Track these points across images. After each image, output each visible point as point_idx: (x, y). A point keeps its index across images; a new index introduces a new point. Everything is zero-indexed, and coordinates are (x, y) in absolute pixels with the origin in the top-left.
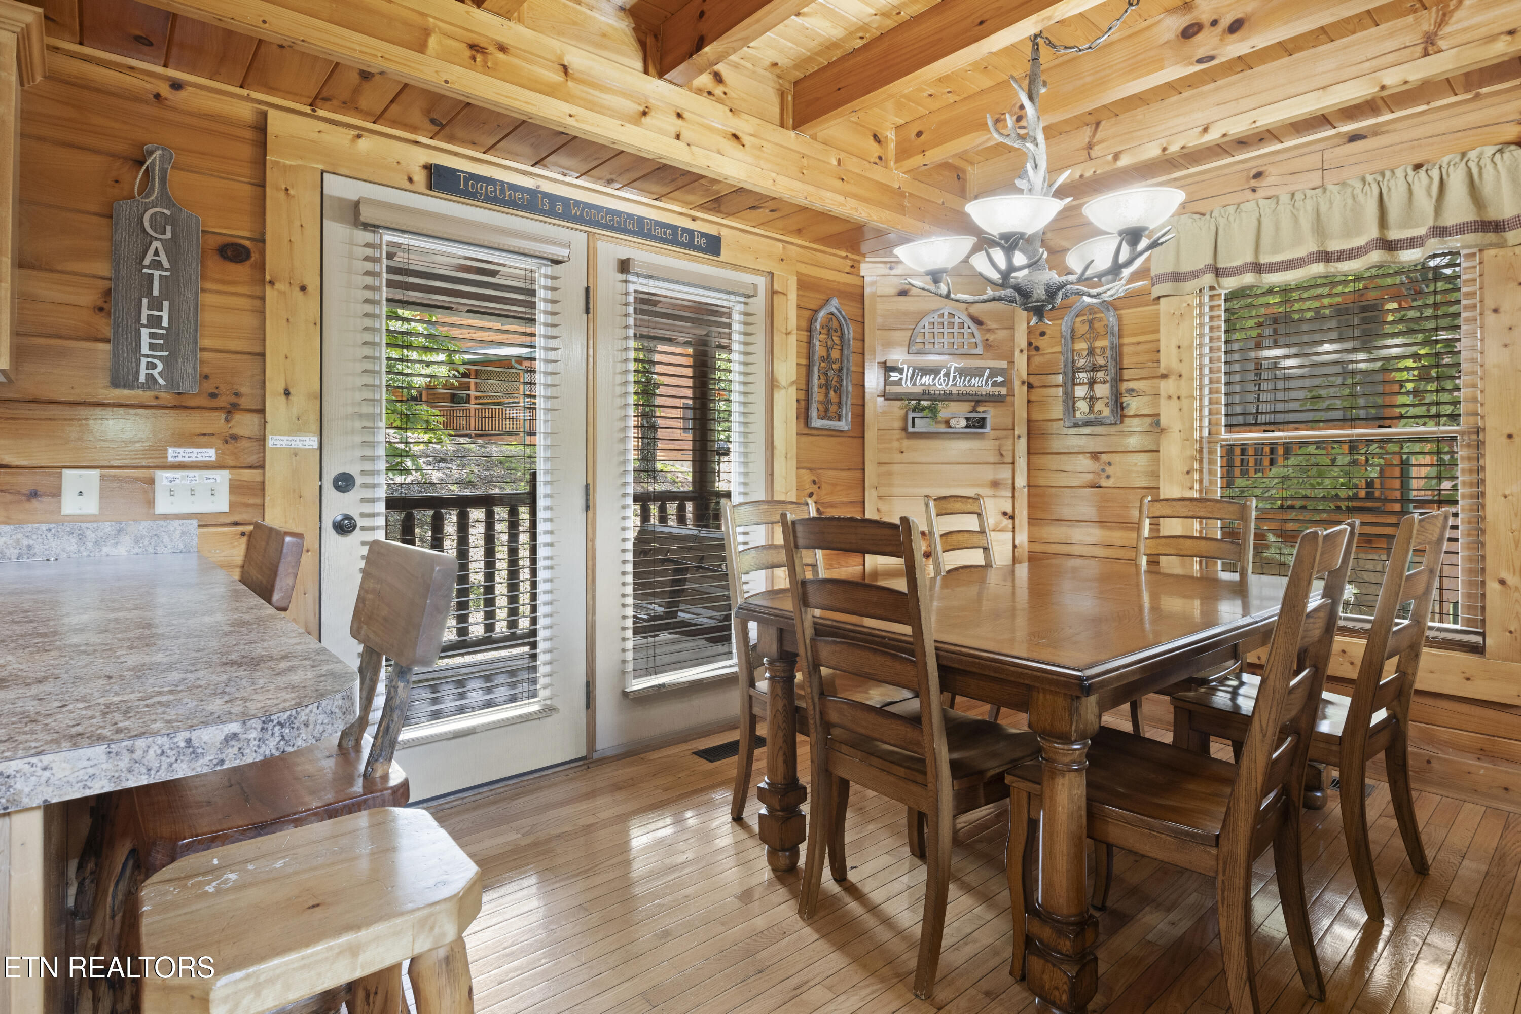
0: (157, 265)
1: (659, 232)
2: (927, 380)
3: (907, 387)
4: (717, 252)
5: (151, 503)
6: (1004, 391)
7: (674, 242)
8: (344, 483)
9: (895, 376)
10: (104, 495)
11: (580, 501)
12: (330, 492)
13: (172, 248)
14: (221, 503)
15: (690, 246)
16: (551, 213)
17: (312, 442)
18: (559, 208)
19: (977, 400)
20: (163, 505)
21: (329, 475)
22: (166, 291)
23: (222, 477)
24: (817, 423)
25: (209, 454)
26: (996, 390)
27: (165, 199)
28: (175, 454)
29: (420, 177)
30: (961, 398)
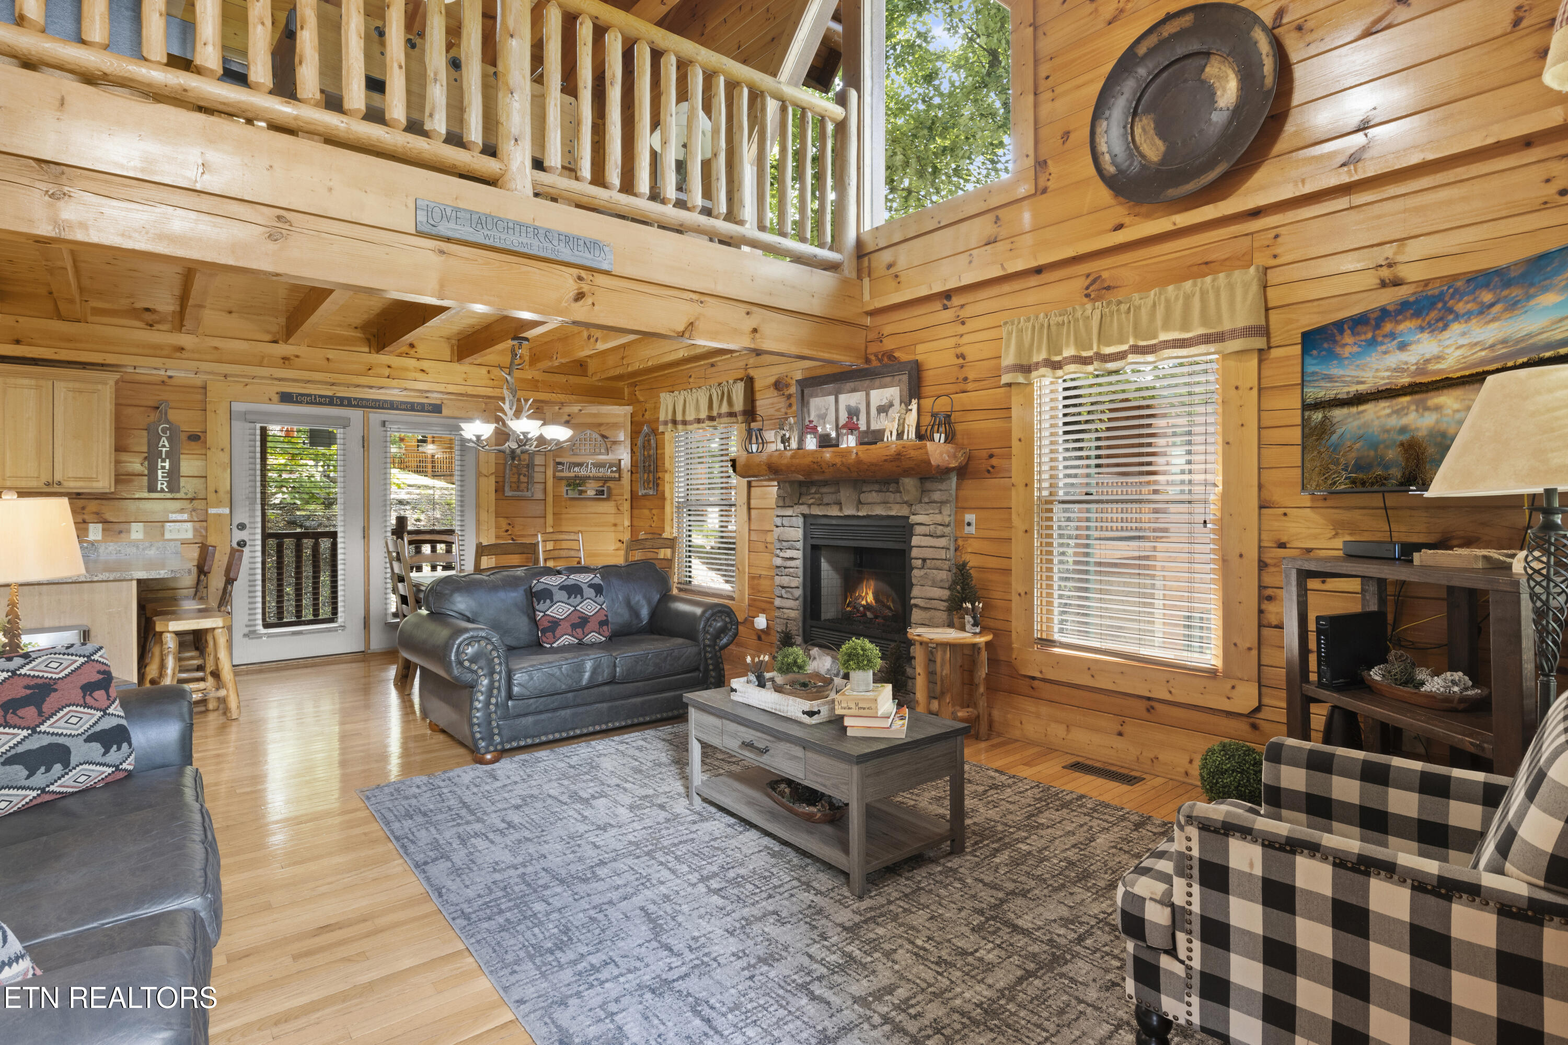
0: (164, 446)
1: (403, 407)
2: (576, 469)
3: (566, 474)
4: (440, 412)
5: (163, 535)
6: (617, 475)
7: (413, 409)
8: (242, 527)
9: (560, 467)
10: (146, 533)
11: (360, 534)
12: (235, 530)
13: (170, 440)
14: (189, 535)
15: (423, 410)
16: (342, 405)
17: (227, 511)
18: (346, 402)
19: (606, 480)
20: (168, 536)
21: (235, 523)
22: (167, 457)
23: (189, 525)
24: (508, 493)
25: (185, 516)
26: (613, 475)
27: (168, 422)
28: (173, 517)
29: (276, 398)
30: (596, 479)
